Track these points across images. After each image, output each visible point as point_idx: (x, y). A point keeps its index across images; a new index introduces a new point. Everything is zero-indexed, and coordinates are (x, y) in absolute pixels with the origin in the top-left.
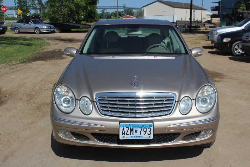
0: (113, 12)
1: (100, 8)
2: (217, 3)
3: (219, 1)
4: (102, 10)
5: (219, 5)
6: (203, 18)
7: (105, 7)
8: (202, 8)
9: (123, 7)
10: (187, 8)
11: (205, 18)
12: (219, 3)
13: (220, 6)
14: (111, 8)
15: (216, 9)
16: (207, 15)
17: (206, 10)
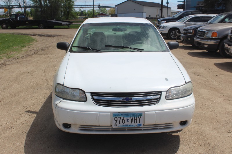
0: (89, 10)
1: (78, 6)
2: (182, 2)
4: (79, 8)
6: (168, 15)
8: (167, 6)
9: (98, 6)
11: (170, 15)
12: (184, 2)
13: (185, 4)
14: (87, 7)
15: (182, 7)
16: (172, 13)
17: (171, 8)
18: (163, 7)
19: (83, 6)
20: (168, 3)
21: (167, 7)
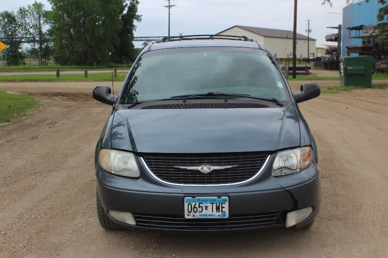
1: (140, 39)
2: (336, 28)
3: (340, 26)
4: (143, 42)
5: (340, 31)
6: (311, 53)
7: (148, 37)
8: (308, 37)
10: (287, 38)
11: (314, 54)
12: (339, 28)
13: (342, 33)
15: (333, 38)
16: (318, 49)
17: (315, 40)
18: (297, 37)
19: (150, 39)
20: (309, 31)
21: (309, 39)
